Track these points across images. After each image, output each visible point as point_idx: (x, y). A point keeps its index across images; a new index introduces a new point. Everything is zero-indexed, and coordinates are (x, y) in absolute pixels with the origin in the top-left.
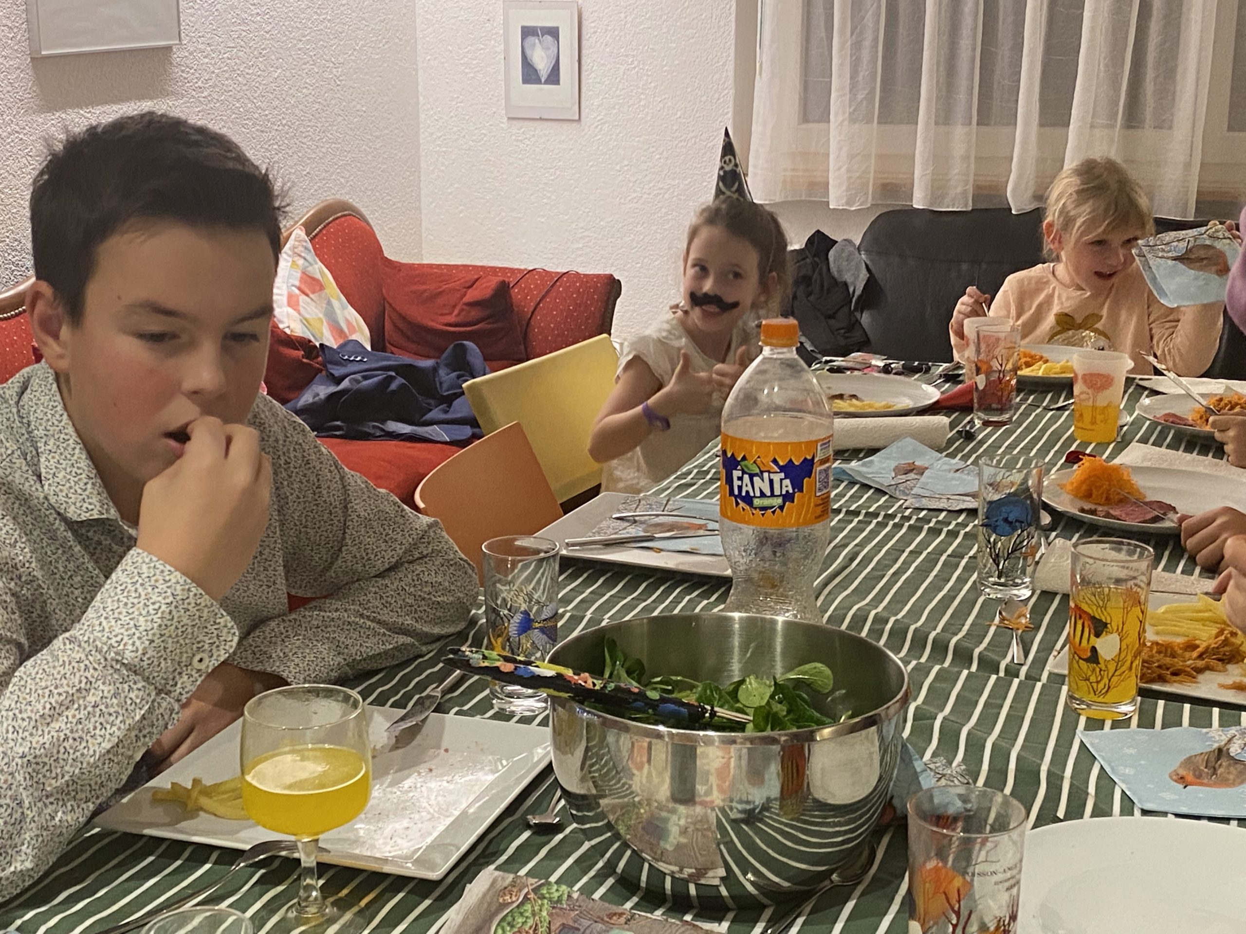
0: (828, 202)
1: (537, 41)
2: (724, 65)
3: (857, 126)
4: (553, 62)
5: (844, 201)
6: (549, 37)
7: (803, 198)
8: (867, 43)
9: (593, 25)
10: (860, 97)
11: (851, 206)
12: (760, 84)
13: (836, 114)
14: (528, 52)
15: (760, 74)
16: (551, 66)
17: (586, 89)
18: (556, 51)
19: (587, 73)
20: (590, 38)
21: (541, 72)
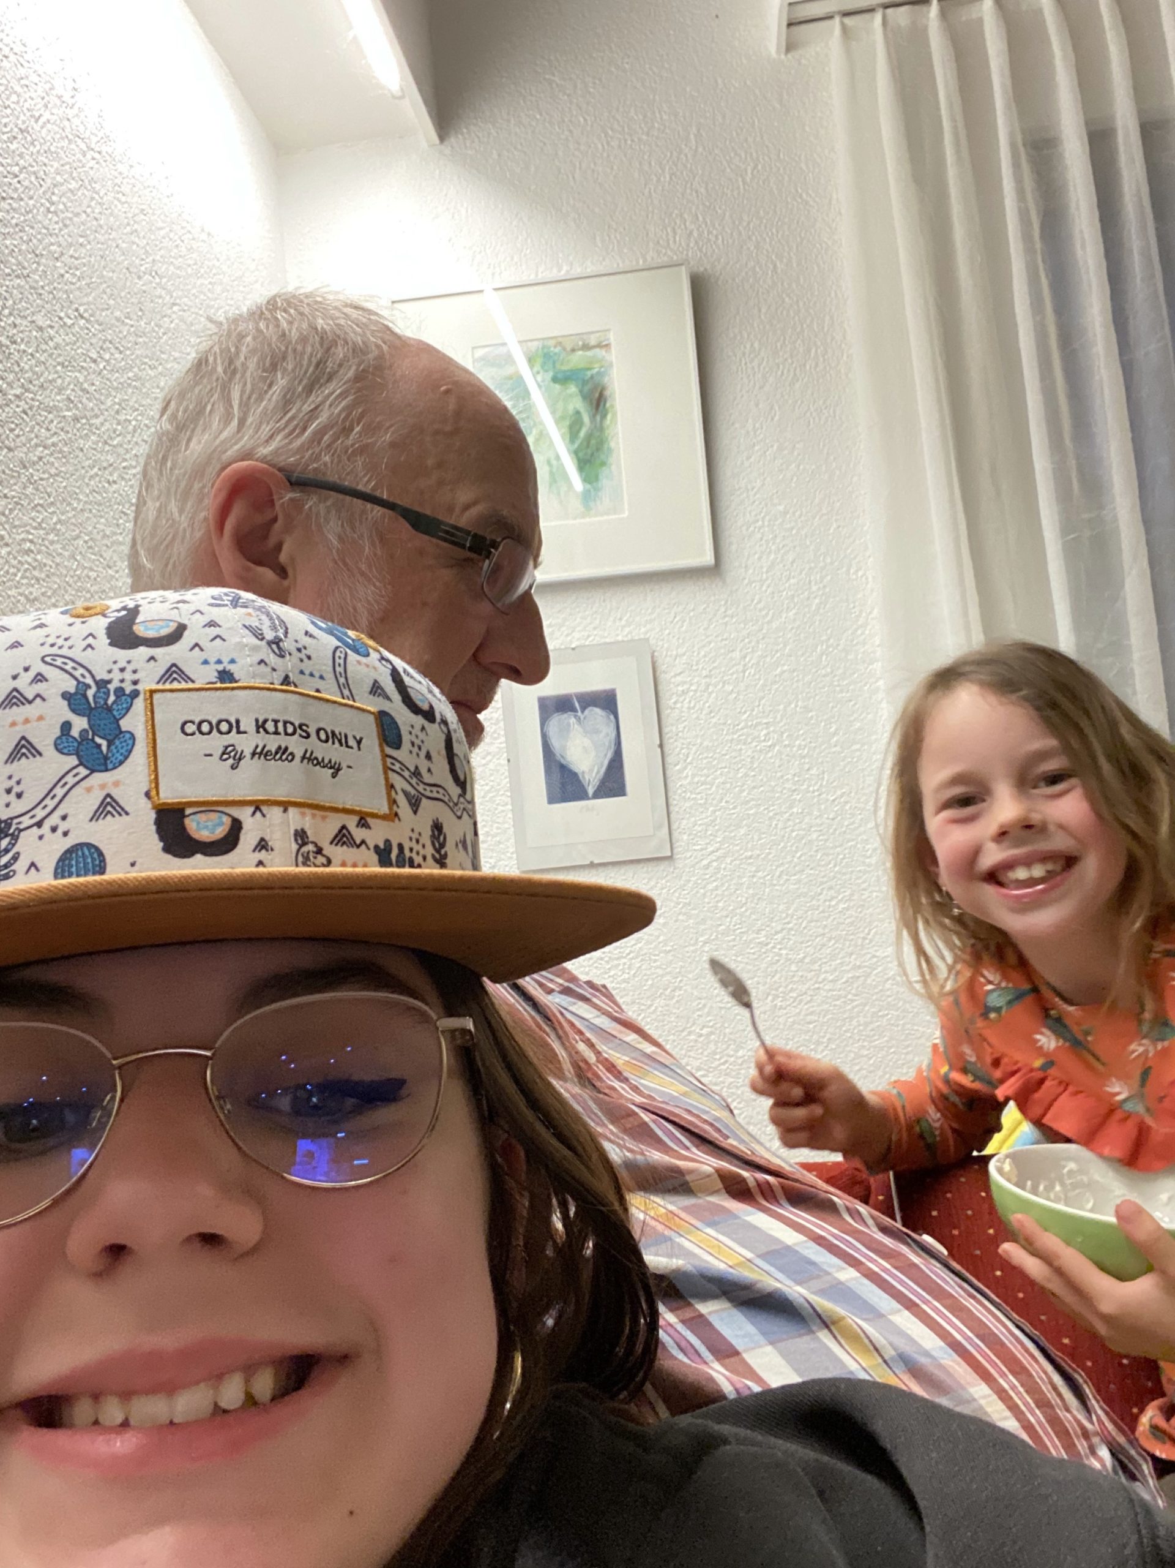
1: (573, 720)
4: (610, 755)
6: (597, 710)
9: (679, 679)
14: (555, 743)
16: (606, 763)
17: (677, 797)
18: (614, 734)
19: (678, 767)
20: (675, 703)
21: (587, 777)
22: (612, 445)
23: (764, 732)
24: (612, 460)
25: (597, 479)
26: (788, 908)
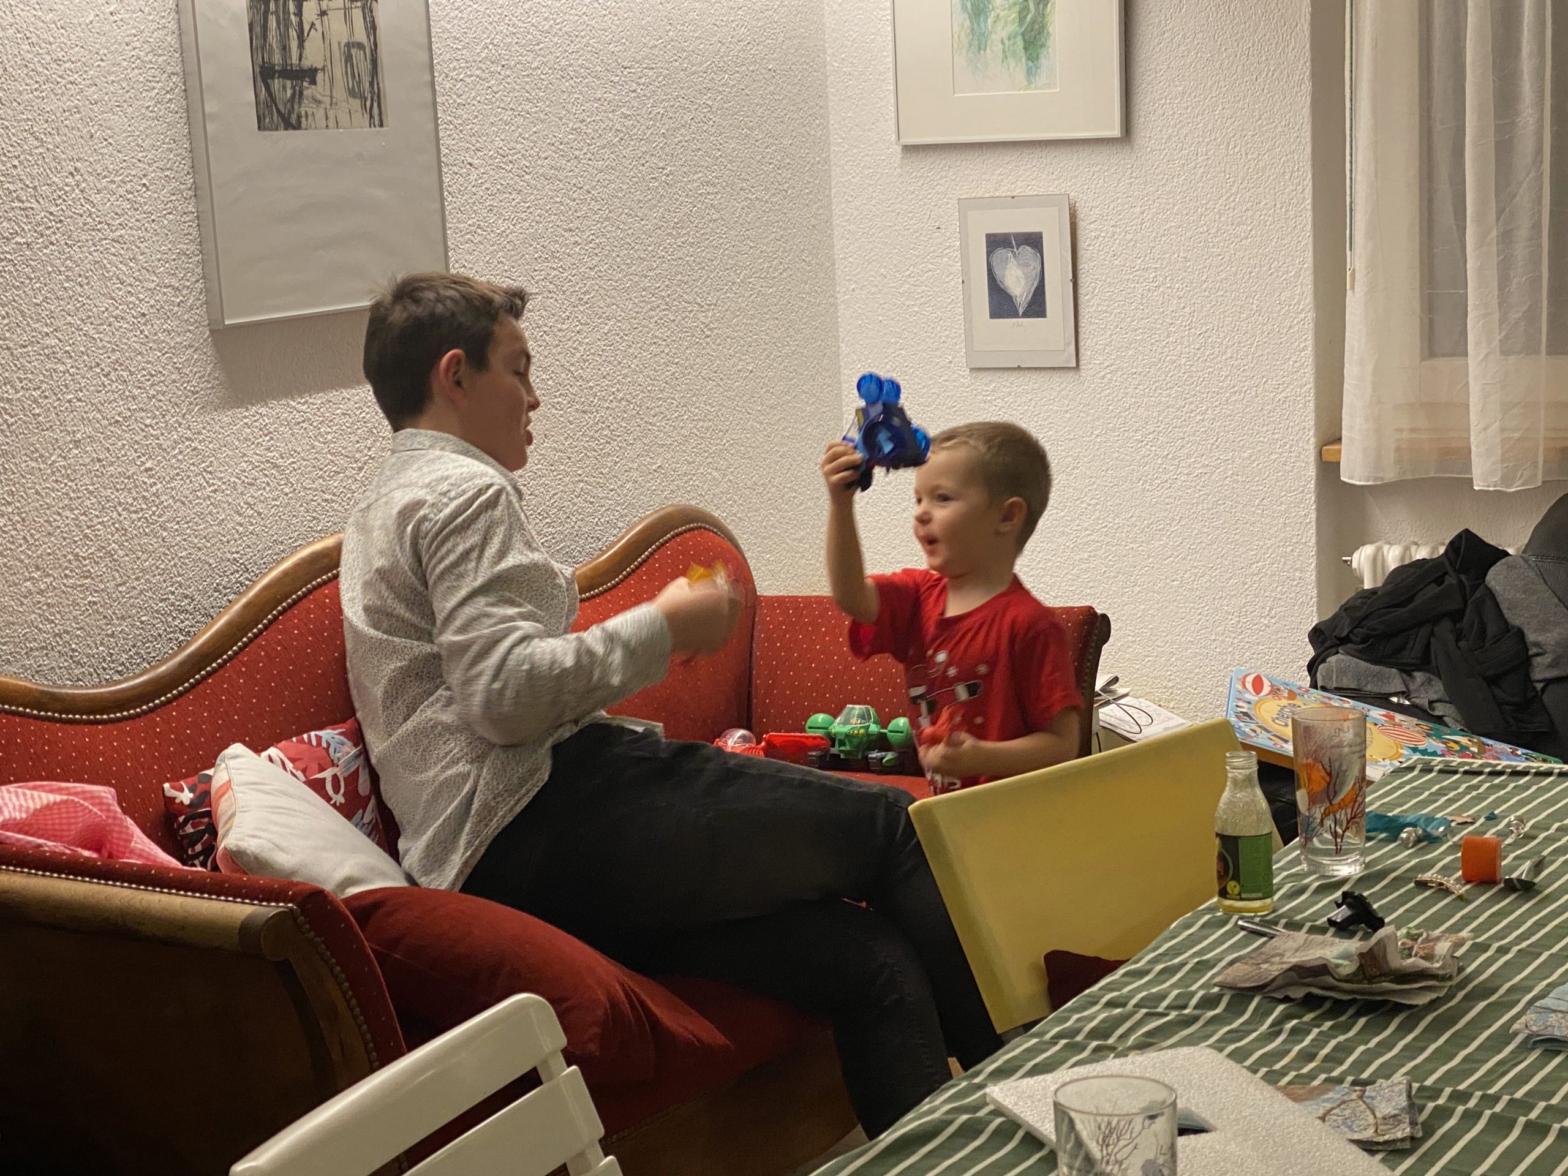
0: (1471, 479)
1: (1010, 254)
2: (1297, 275)
3: (1512, 359)
4: (1036, 284)
5: (1496, 478)
6: (1028, 248)
7: (1432, 475)
8: (1523, 233)
9: (1093, 226)
10: (1515, 315)
11: (1509, 486)
12: (1355, 303)
13: (1477, 344)
14: (998, 272)
15: (1353, 288)
16: (1033, 289)
17: (1085, 321)
18: (1039, 268)
19: (1087, 298)
20: (1089, 245)
21: (1018, 300)
22: (1050, 30)
23: (1154, 274)
24: (1049, 43)
25: (1038, 58)
26: (1159, 415)
